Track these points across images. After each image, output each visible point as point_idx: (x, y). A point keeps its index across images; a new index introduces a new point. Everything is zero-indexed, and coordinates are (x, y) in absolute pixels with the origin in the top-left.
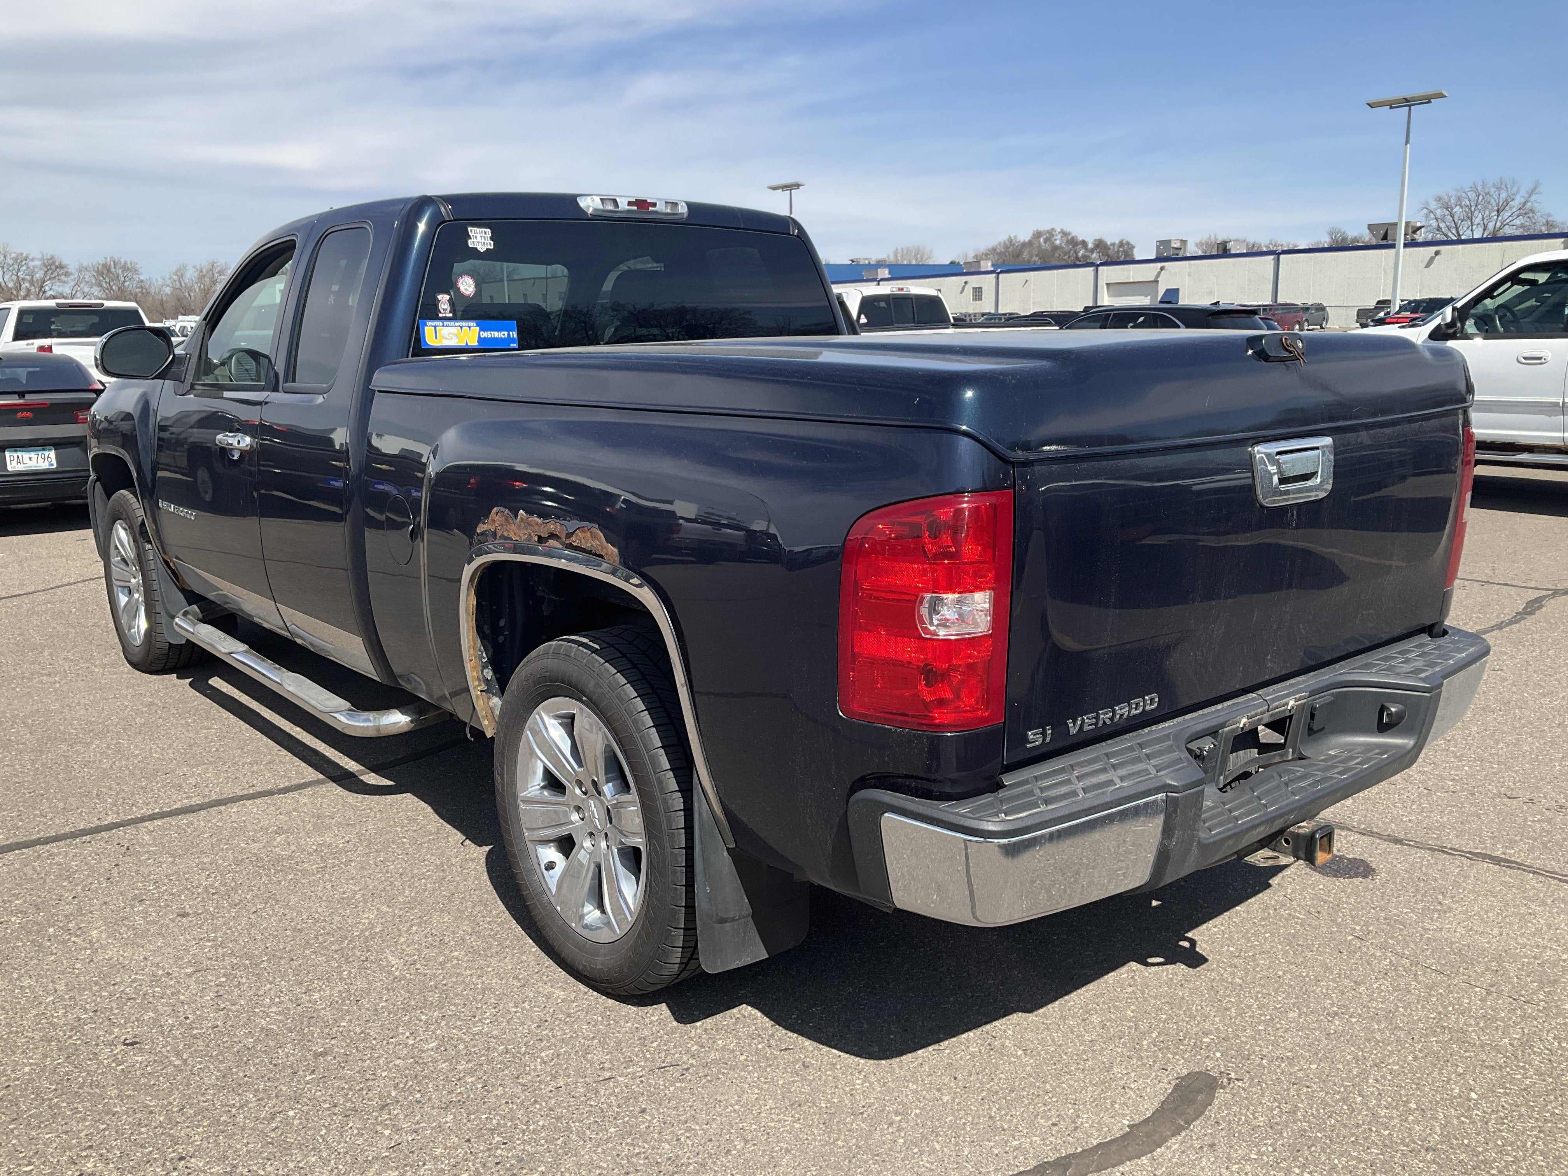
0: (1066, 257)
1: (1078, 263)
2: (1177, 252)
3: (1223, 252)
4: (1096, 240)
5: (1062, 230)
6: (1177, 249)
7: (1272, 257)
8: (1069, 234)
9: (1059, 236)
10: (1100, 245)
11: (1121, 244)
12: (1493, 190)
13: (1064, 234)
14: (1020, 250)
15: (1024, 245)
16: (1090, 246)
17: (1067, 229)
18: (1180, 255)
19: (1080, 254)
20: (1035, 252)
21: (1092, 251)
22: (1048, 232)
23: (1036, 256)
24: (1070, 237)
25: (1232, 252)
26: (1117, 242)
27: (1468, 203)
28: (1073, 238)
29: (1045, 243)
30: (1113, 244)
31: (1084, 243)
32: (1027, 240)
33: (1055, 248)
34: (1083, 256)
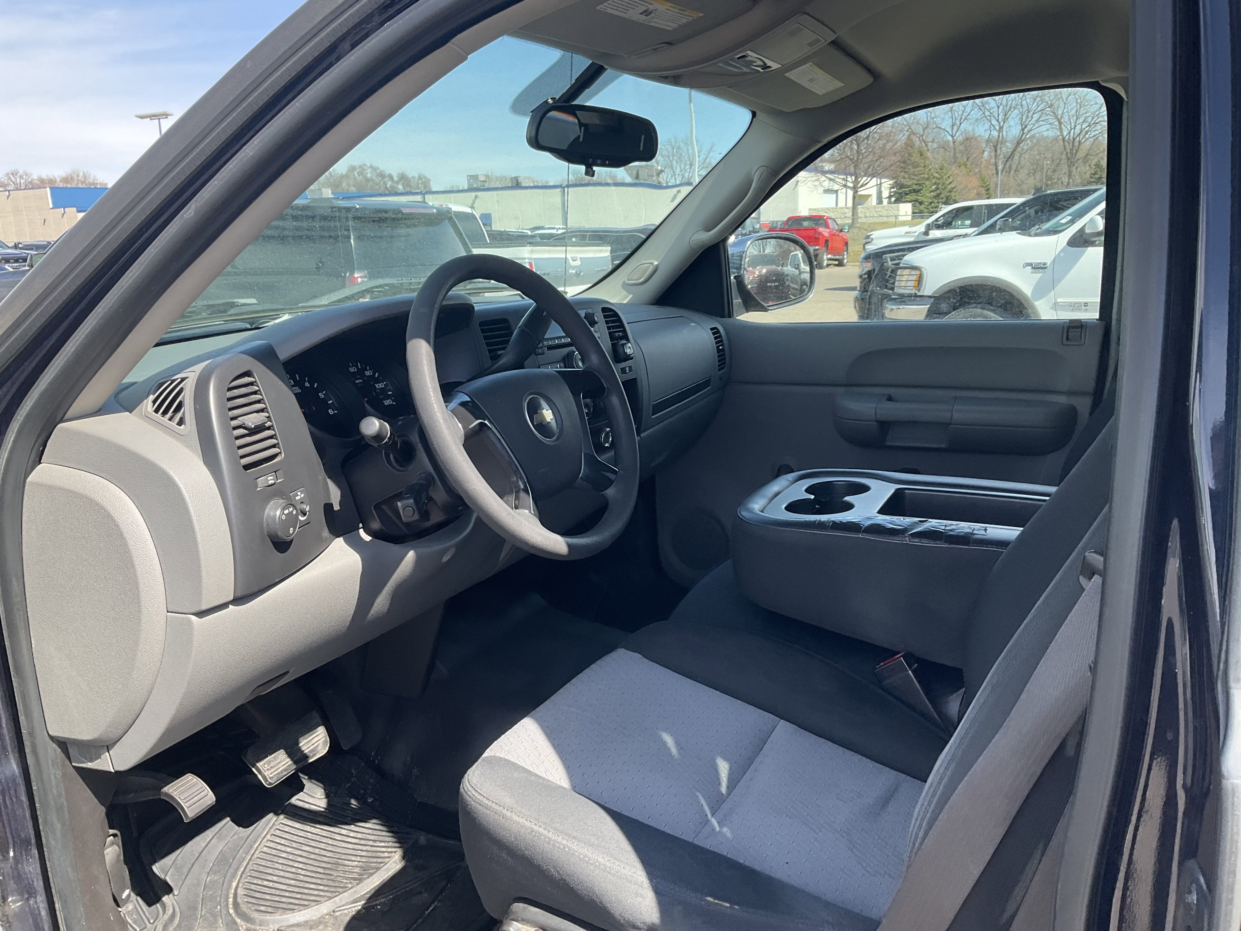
0: (377, 187)
1: (387, 192)
2: (483, 184)
3: (516, 185)
4: (399, 174)
5: (371, 165)
6: (483, 181)
7: (559, 190)
8: (378, 168)
9: (370, 170)
10: (403, 178)
11: (420, 178)
12: (682, 144)
13: (374, 169)
14: (340, 181)
15: (342, 176)
16: (396, 179)
17: (375, 164)
18: (486, 187)
19: (388, 185)
20: (352, 182)
21: (397, 183)
22: (360, 167)
23: (354, 186)
24: (378, 171)
25: (523, 185)
26: (416, 176)
27: (666, 154)
28: (381, 172)
29: (359, 176)
30: (414, 177)
31: (391, 177)
32: (344, 173)
33: (368, 180)
34: (392, 187)
